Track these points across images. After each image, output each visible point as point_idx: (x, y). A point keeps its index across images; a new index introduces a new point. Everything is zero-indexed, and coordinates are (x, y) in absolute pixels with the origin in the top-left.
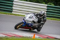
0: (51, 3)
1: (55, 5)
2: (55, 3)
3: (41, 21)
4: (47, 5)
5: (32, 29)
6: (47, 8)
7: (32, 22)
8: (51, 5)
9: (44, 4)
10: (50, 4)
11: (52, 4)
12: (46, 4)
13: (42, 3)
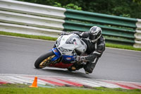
0: (75, 4)
1: (83, 9)
2: (85, 3)
3: (94, 50)
4: (64, 9)
5: (73, 68)
6: (64, 16)
7: (73, 53)
8: (75, 9)
9: (59, 6)
10: (72, 7)
11: (77, 7)
12: (62, 6)
13: (53, 5)
